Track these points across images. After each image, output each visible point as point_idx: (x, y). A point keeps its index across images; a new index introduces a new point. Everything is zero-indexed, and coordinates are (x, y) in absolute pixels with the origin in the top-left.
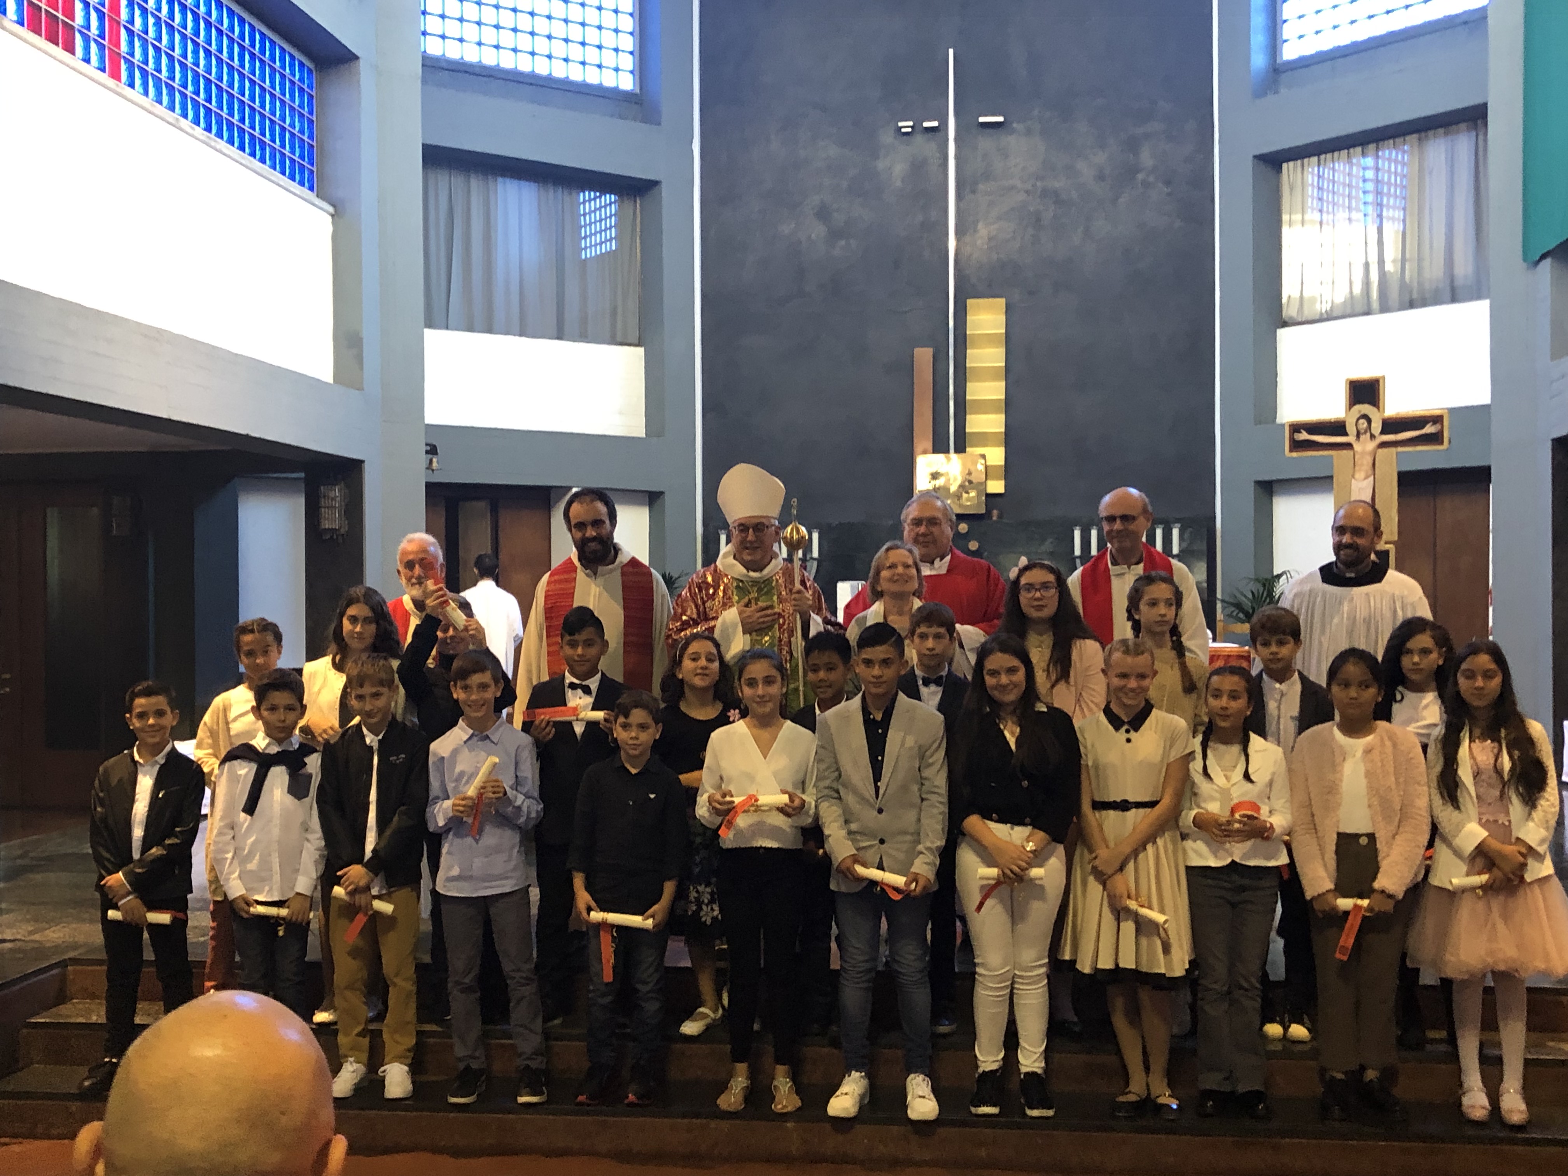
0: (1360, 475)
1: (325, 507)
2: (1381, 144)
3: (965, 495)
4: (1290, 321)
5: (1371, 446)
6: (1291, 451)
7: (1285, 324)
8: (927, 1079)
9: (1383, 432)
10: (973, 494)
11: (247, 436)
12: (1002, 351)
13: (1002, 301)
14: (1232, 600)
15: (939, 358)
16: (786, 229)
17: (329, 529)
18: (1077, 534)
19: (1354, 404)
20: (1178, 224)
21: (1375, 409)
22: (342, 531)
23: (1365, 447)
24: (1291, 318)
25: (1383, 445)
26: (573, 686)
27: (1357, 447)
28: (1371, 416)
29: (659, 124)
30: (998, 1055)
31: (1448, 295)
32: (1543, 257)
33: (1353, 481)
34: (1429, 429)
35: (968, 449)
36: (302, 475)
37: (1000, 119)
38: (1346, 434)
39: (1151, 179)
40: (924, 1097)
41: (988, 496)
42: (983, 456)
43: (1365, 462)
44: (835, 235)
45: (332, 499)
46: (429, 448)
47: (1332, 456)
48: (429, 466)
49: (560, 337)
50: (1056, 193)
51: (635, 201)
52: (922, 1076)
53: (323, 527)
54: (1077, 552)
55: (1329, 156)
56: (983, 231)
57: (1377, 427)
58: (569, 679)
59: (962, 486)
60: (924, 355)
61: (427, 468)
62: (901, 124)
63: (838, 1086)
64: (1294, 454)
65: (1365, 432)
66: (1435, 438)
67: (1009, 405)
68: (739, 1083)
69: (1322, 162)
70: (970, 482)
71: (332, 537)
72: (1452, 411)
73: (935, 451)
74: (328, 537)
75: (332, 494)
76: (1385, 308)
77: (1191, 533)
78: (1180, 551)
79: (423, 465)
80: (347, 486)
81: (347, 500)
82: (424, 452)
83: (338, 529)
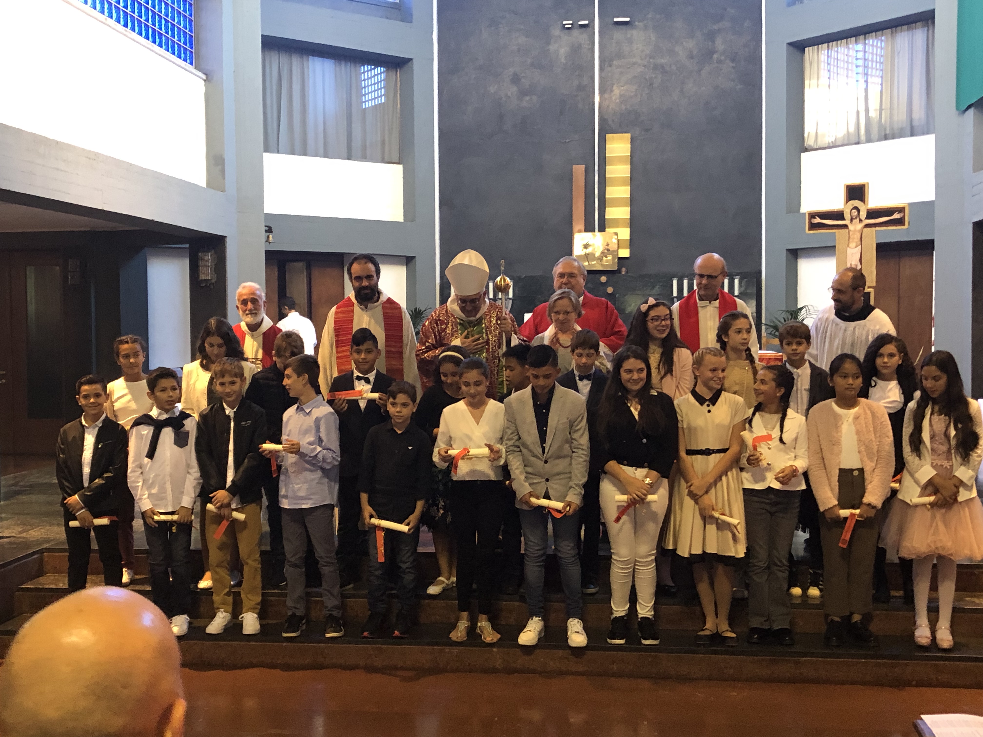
0: (852, 245)
1: (202, 266)
2: (867, 35)
3: (605, 259)
4: (809, 148)
5: (860, 226)
6: (810, 229)
7: (806, 150)
8: (580, 621)
9: (868, 217)
10: (610, 257)
11: (152, 221)
12: (629, 167)
13: (628, 135)
14: (772, 324)
15: (589, 172)
16: (492, 89)
17: (205, 280)
18: (675, 283)
19: (850, 200)
20: (739, 87)
21: (862, 203)
22: (213, 281)
23: (856, 227)
24: (810, 146)
25: (867, 226)
26: (359, 378)
27: (851, 227)
28: (859, 208)
29: (411, 22)
30: (625, 607)
31: (908, 132)
32: (969, 107)
33: (848, 248)
34: (896, 216)
35: (606, 229)
36: (187, 246)
37: (628, 19)
38: (843, 219)
39: (723, 58)
40: (578, 632)
41: (620, 259)
42: (616, 234)
43: (855, 236)
44: (523, 93)
46: (267, 228)
47: (835, 233)
48: (267, 241)
49: (349, 158)
50: (662, 67)
51: (397, 72)
52: (576, 620)
53: (201, 279)
54: (675, 294)
55: (835, 43)
56: (617, 91)
57: (863, 214)
58: (356, 373)
59: (602, 253)
60: (579, 170)
61: (266, 241)
62: (564, 23)
63: (525, 626)
64: (812, 232)
65: (856, 218)
66: (900, 222)
67: (633, 201)
68: (463, 625)
69: (830, 47)
70: (608, 250)
71: (206, 285)
72: (911, 205)
73: (586, 230)
74: (204, 285)
75: (206, 258)
76: (869, 140)
77: (746, 282)
78: (740, 293)
79: (264, 239)
80: (216, 253)
81: (215, 262)
82: (264, 231)
83: (211, 280)
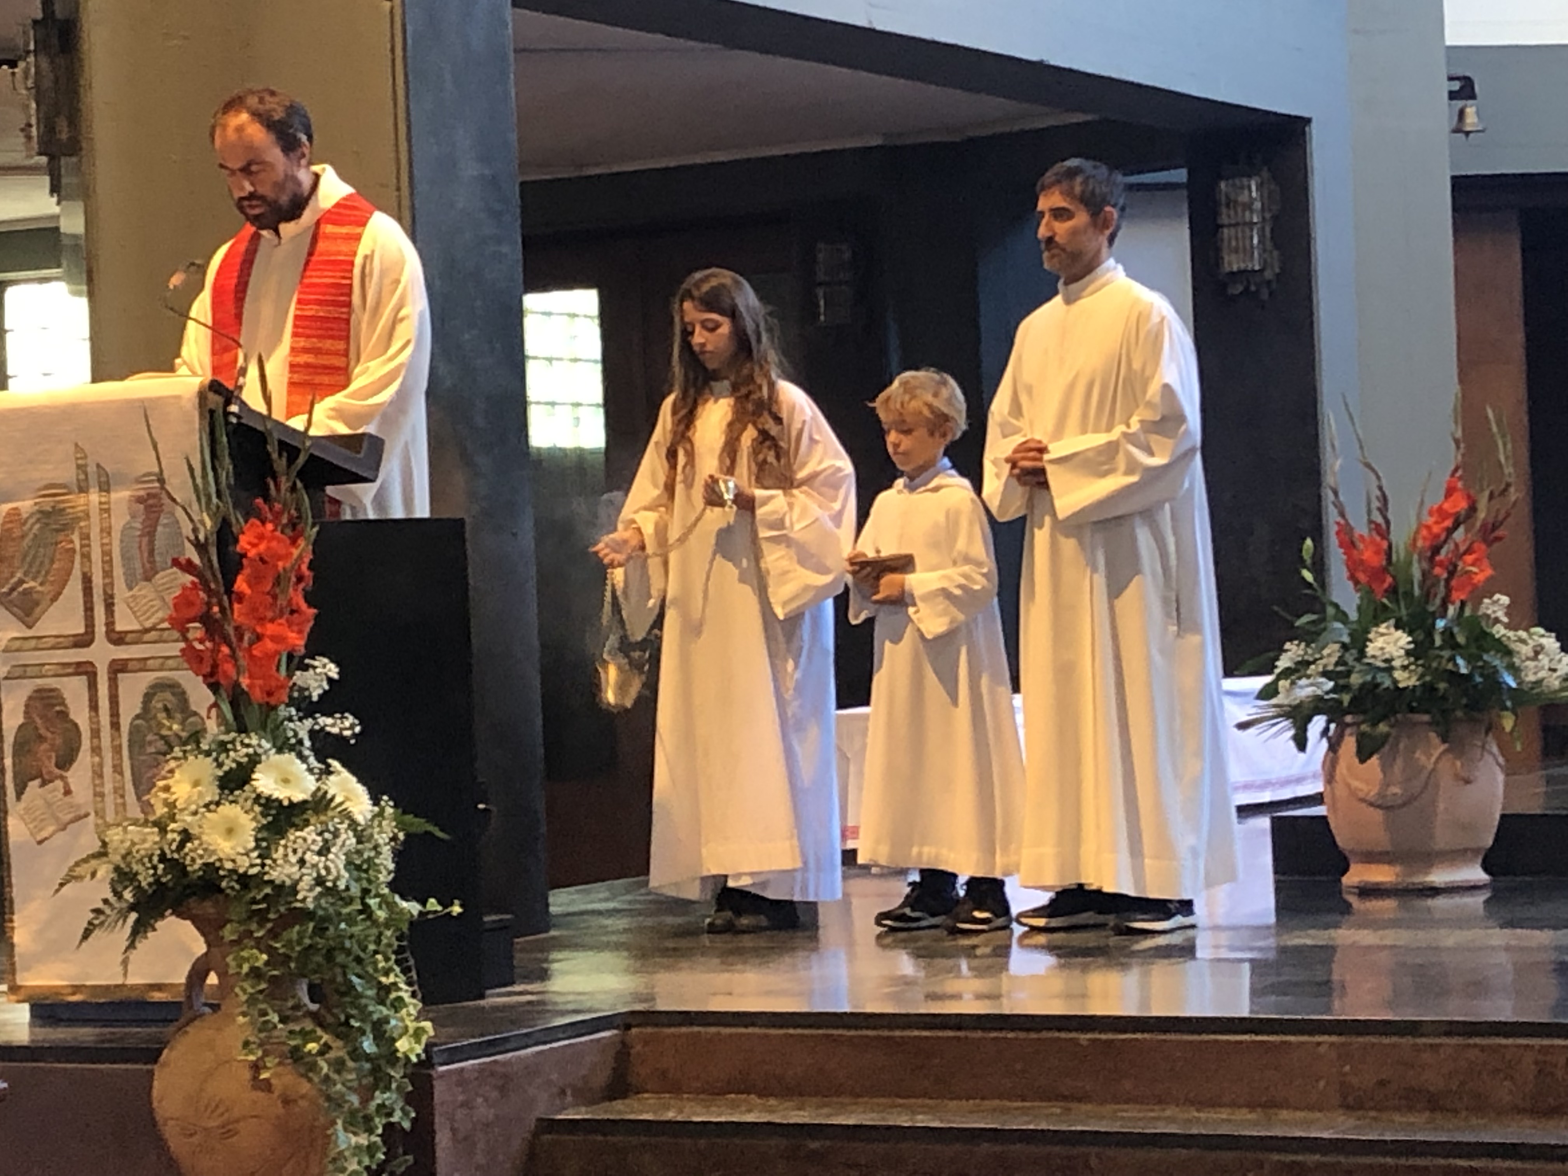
1: (1230, 226)
17: (1239, 272)
22: (1268, 275)
45: (1245, 207)
46: (1456, 86)
48: (1459, 127)
53: (1227, 269)
61: (1455, 130)
71: (1247, 289)
74: (1239, 289)
75: (1244, 198)
79: (1445, 124)
80: (1275, 176)
81: (1275, 208)
82: (1446, 95)
83: (1261, 271)
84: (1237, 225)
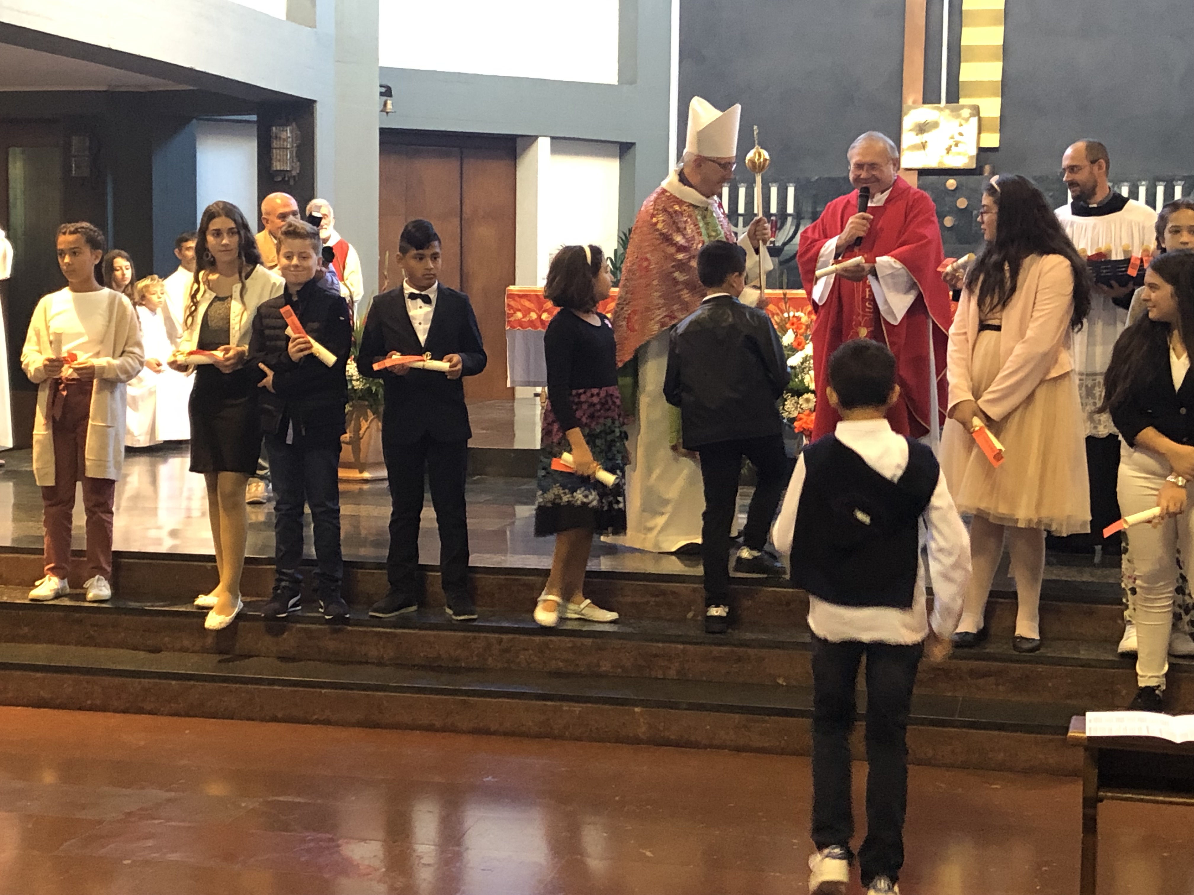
1: (277, 149)
3: (954, 149)
11: (191, 70)
17: (281, 171)
22: (294, 173)
26: (413, 296)
35: (960, 100)
36: (255, 117)
41: (982, 150)
42: (977, 108)
45: (284, 140)
46: (383, 90)
48: (384, 111)
53: (275, 169)
67: (1008, 52)
70: (961, 135)
71: (283, 179)
73: (925, 101)
74: (280, 179)
75: (283, 135)
79: (378, 107)
80: (299, 127)
81: (298, 142)
82: (378, 94)
83: (290, 171)
84: (280, 148)
